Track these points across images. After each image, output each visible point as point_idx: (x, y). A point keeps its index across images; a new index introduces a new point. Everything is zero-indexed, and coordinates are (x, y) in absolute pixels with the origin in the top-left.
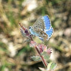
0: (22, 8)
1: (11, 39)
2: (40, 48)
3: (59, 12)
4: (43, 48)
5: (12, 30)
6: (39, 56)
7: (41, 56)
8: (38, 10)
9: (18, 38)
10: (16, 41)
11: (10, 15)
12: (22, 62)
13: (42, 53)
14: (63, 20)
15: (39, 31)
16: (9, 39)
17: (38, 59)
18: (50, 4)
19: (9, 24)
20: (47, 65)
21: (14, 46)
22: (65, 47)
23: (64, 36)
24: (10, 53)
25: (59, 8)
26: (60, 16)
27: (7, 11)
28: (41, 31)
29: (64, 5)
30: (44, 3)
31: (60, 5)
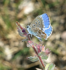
0: (19, 11)
1: (7, 42)
2: (38, 49)
3: (57, 15)
4: (41, 48)
5: (8, 33)
6: (37, 57)
7: (39, 57)
8: (35, 13)
9: (14, 42)
10: (12, 44)
11: (6, 18)
12: (19, 66)
13: (40, 53)
14: (60, 24)
15: (37, 30)
16: (5, 42)
17: (35, 60)
18: (47, 7)
19: (5, 27)
20: (44, 65)
21: (10, 49)
22: (62, 50)
23: (61, 39)
24: (6, 56)
25: (56, 11)
26: (57, 19)
27: (3, 13)
28: (39, 30)
29: (62, 8)
30: (41, 6)
31: (57, 8)
